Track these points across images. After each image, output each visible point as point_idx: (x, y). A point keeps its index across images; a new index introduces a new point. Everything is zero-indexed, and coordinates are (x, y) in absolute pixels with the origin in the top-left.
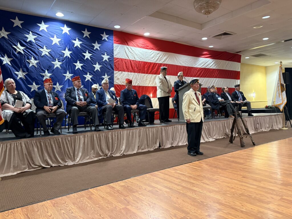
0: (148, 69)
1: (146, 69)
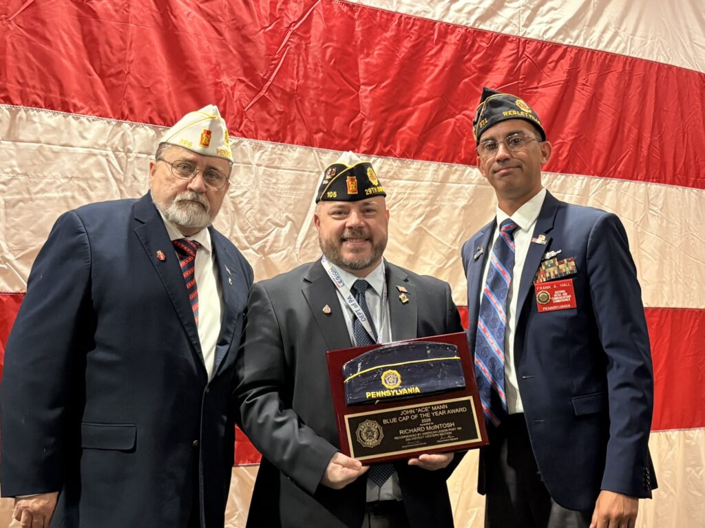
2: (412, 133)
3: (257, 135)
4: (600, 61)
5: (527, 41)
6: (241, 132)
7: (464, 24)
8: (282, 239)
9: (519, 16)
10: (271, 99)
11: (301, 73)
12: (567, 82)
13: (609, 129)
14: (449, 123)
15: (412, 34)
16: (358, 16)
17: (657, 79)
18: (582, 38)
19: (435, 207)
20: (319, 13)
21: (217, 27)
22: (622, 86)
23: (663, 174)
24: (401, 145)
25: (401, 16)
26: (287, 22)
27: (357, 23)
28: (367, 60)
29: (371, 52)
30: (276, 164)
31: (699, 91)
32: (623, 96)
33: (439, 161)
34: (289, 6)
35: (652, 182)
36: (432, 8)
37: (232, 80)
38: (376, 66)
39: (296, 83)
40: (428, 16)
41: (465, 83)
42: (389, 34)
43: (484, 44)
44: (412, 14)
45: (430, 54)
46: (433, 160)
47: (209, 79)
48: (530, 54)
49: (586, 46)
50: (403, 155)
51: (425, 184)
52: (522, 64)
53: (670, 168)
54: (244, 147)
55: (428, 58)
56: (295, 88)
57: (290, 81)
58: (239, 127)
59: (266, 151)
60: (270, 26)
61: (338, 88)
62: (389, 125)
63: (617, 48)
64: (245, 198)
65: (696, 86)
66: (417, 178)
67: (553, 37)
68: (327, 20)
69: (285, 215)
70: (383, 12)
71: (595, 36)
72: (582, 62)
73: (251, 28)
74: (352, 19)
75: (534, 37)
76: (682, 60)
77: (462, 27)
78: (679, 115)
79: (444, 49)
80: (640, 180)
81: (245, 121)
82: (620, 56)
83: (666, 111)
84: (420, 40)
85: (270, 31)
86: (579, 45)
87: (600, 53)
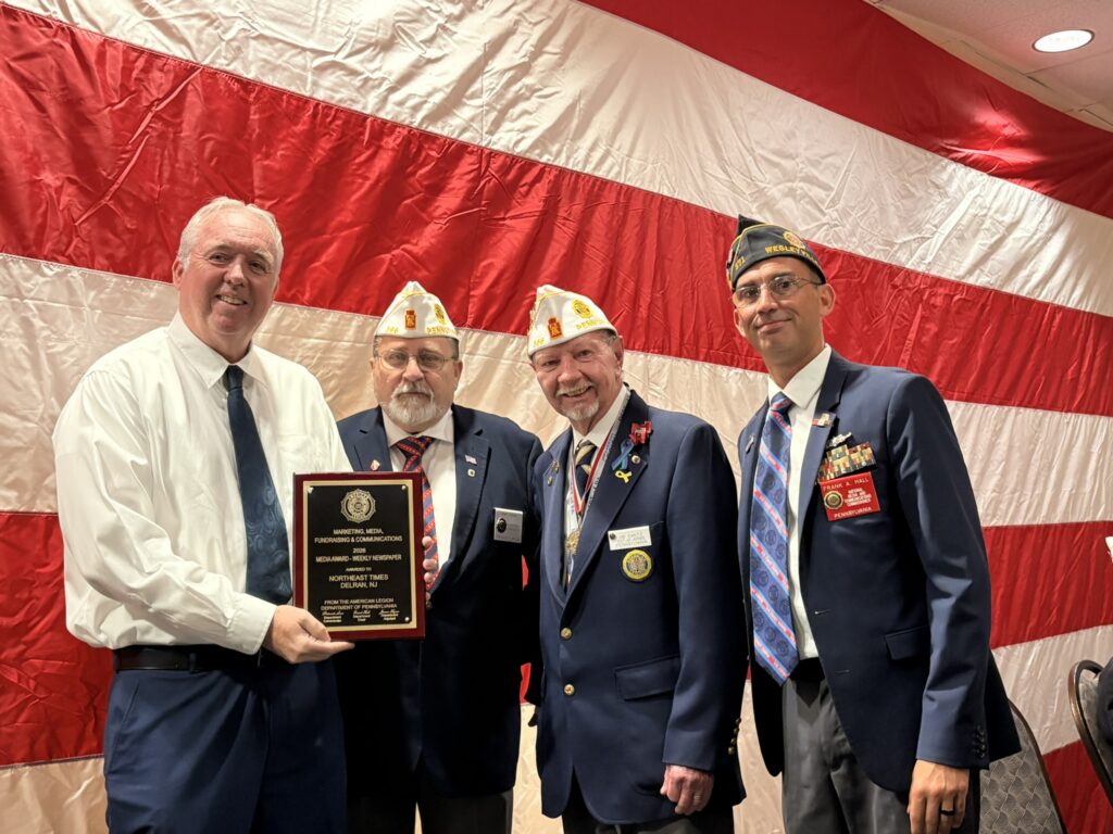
2: (328, 272)
3: (93, 261)
4: (587, 188)
5: (493, 154)
6: (69, 257)
7: (406, 122)
9: (482, 120)
10: (118, 211)
11: (166, 175)
12: (544, 213)
13: (597, 281)
14: (383, 261)
15: (333, 130)
16: (255, 98)
17: (660, 217)
18: (564, 156)
20: (196, 90)
21: (36, 97)
22: (614, 223)
23: (667, 341)
24: (312, 288)
25: (317, 105)
26: (147, 99)
27: (253, 108)
28: (266, 162)
29: (272, 151)
31: (711, 236)
32: (616, 235)
34: (150, 76)
35: (653, 352)
36: (363, 96)
37: (57, 178)
38: (279, 172)
39: (158, 189)
40: (357, 108)
41: (406, 205)
42: (300, 128)
43: (433, 153)
44: (333, 102)
45: (357, 161)
46: (357, 311)
47: (20, 175)
48: (497, 172)
49: (570, 167)
50: (315, 302)
51: (344, 344)
52: (484, 185)
53: (676, 334)
54: (72, 280)
55: (354, 167)
56: (157, 196)
57: (148, 185)
58: (66, 250)
59: (106, 288)
60: (120, 102)
62: (295, 258)
63: (609, 172)
64: (72, 357)
65: (708, 228)
66: (334, 336)
67: (527, 151)
68: (207, 99)
70: (291, 95)
71: (581, 155)
72: (564, 187)
73: (91, 104)
74: (246, 101)
75: (502, 149)
76: (691, 195)
77: (404, 127)
78: (687, 265)
79: (378, 156)
80: (638, 350)
81: (75, 241)
82: (612, 183)
83: (671, 260)
84: (344, 139)
85: (121, 109)
86: (560, 165)
87: (587, 178)
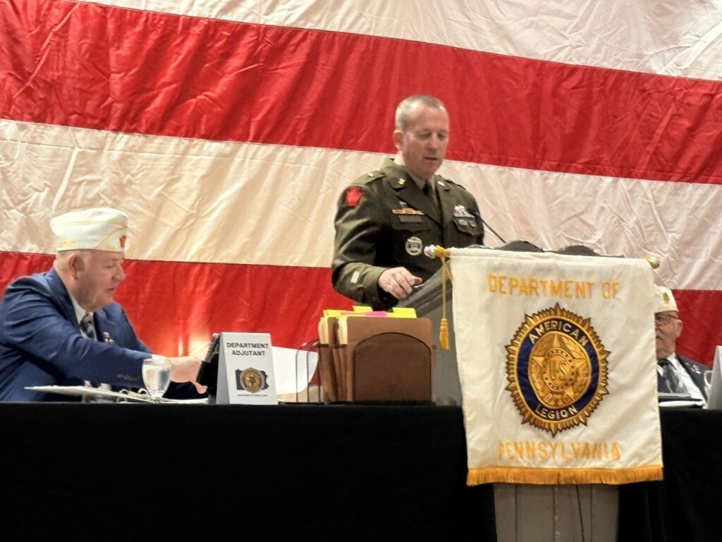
0: (141, 87)
1: (115, 77)
2: (156, 113)
3: (23, 117)
4: (342, 42)
5: (268, 28)
6: (9, 116)
7: (206, 16)
8: (41, 201)
9: (260, 7)
10: (35, 88)
11: (61, 66)
12: (307, 63)
13: (349, 105)
15: (159, 28)
16: (110, 15)
17: (404, 56)
19: (176, 176)
20: (77, 16)
22: (364, 64)
24: (146, 124)
25: (148, 14)
26: (50, 25)
27: (110, 22)
28: (118, 52)
29: (121, 45)
30: (38, 140)
32: (365, 73)
33: (180, 136)
36: (177, 4)
37: (4, 74)
38: (125, 57)
39: (56, 74)
41: (207, 67)
42: (137, 29)
43: (225, 33)
44: (158, 11)
45: (174, 44)
46: (174, 135)
48: (271, 39)
49: (328, 29)
50: (148, 132)
51: (167, 156)
52: (261, 50)
54: (11, 127)
55: (172, 48)
56: (55, 79)
58: (9, 111)
59: (29, 130)
60: (35, 29)
61: (91, 77)
62: (135, 106)
63: (361, 28)
65: (448, 61)
66: (159, 151)
67: (295, 23)
68: (83, 21)
69: (44, 182)
71: (338, 19)
72: (323, 44)
74: (104, 18)
75: (275, 24)
77: (204, 19)
79: (187, 40)
81: (13, 107)
82: (363, 36)
84: (165, 32)
85: (36, 33)
86: (320, 29)
87: (342, 35)
